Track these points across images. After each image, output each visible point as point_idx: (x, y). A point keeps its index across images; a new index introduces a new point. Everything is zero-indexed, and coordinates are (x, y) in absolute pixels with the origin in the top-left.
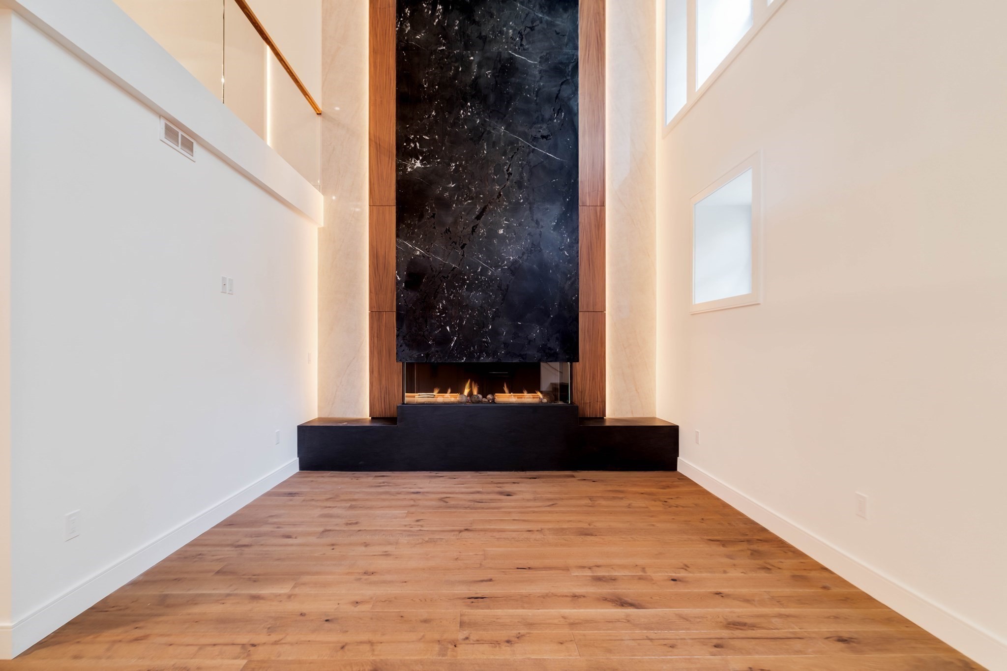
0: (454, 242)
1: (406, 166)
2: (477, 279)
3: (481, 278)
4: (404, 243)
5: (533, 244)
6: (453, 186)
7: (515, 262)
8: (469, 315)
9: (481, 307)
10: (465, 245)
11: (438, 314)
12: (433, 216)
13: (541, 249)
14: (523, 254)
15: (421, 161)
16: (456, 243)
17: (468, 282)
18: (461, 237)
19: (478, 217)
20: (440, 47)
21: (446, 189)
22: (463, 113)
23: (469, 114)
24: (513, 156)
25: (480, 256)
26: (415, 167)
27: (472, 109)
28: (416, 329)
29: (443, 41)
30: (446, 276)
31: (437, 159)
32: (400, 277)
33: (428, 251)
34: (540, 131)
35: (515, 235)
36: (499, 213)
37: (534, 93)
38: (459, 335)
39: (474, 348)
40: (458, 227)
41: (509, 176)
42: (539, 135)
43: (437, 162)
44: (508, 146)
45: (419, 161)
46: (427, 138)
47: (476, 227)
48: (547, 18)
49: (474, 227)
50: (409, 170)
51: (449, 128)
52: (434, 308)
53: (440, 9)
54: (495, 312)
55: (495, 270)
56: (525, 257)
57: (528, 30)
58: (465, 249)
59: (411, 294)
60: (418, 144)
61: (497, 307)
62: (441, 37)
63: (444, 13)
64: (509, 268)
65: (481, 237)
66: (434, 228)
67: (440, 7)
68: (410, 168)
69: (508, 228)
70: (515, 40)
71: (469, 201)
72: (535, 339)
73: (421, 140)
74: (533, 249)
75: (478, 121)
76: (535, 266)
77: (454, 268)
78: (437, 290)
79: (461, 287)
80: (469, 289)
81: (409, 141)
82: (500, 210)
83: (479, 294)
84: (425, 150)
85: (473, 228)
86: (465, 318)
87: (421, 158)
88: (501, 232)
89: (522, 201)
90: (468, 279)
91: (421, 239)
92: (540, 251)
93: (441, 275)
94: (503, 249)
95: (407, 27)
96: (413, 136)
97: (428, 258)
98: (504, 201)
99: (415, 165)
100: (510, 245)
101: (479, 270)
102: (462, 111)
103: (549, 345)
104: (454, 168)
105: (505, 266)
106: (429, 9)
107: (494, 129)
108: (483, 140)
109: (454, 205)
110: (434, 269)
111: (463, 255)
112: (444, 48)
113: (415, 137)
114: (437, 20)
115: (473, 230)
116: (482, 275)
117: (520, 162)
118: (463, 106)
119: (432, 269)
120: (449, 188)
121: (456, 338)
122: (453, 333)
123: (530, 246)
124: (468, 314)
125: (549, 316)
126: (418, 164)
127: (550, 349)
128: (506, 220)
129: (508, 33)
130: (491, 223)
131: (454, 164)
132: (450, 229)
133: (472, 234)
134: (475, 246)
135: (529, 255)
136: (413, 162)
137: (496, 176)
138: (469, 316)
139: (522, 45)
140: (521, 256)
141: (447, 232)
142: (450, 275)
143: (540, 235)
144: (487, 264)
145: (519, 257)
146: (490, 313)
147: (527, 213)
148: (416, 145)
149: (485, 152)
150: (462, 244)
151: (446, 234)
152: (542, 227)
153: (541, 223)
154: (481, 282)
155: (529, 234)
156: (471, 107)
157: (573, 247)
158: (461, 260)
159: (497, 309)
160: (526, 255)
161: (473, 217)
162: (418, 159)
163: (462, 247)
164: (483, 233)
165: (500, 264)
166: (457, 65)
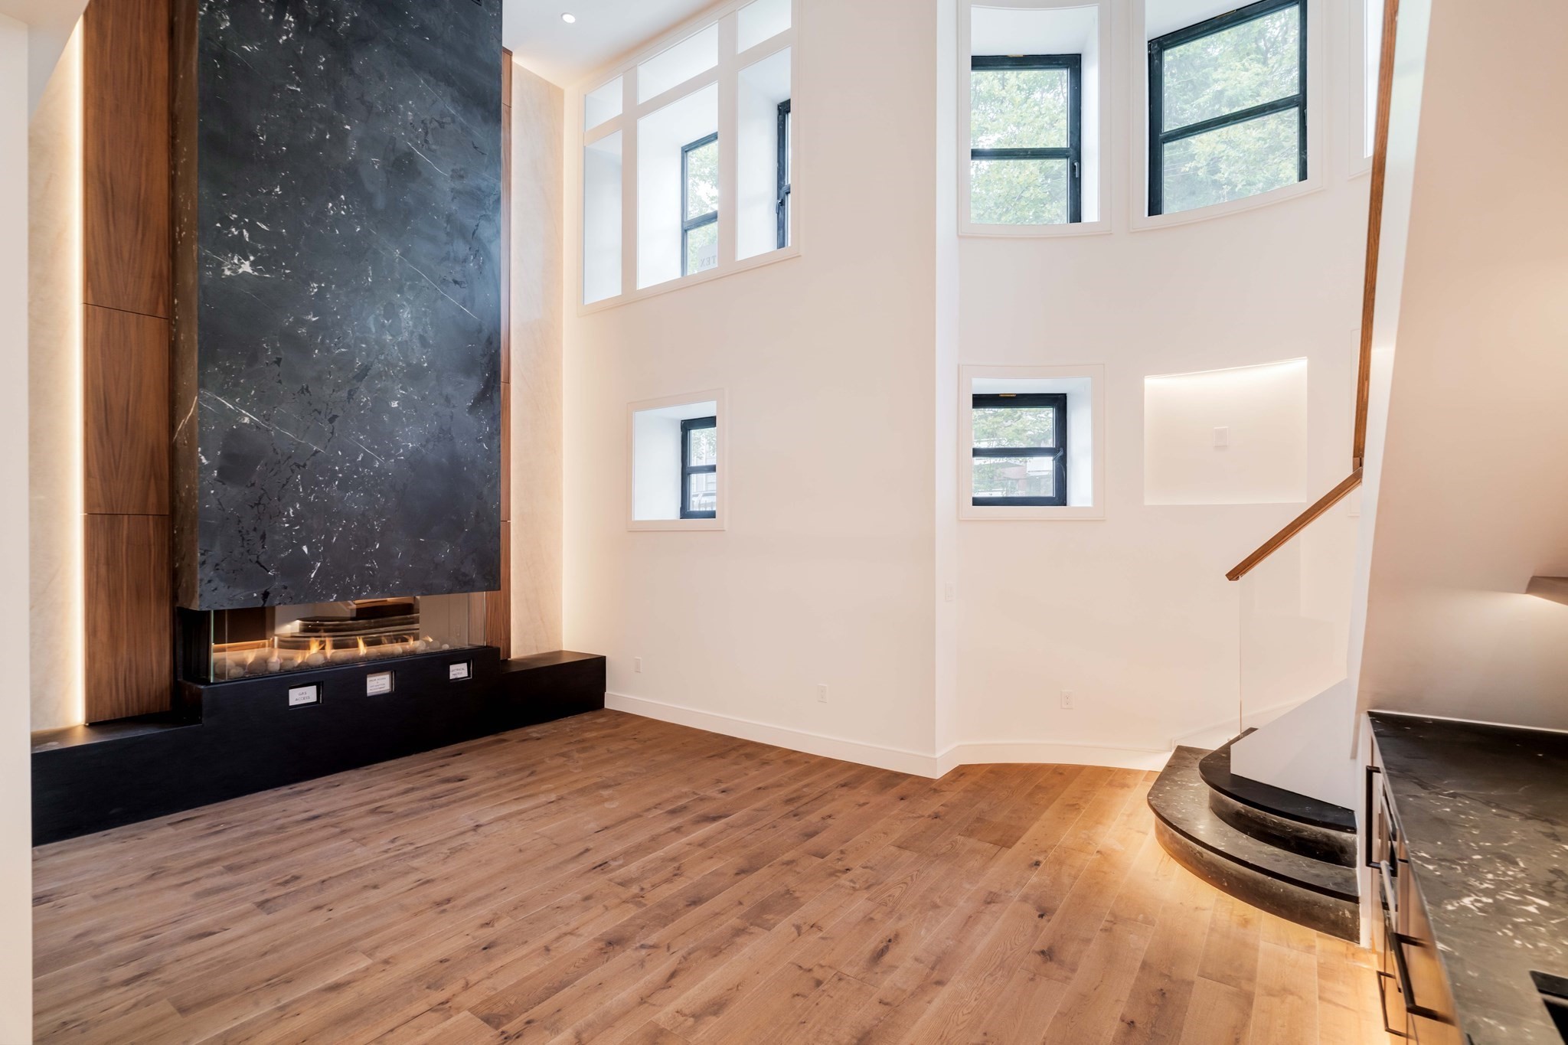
0: (316, 410)
1: (220, 264)
2: (357, 472)
3: (363, 471)
4: (216, 399)
5: (441, 428)
6: (314, 319)
7: (416, 451)
8: (344, 527)
9: (363, 515)
10: (335, 417)
11: (287, 525)
12: (278, 361)
13: (452, 436)
14: (428, 441)
15: (253, 264)
16: (320, 413)
17: (340, 475)
18: (330, 403)
19: (358, 378)
20: (291, 85)
21: (301, 322)
22: (332, 207)
23: (343, 212)
24: (413, 297)
25: (362, 437)
26: (240, 271)
27: (348, 207)
28: (242, 550)
29: (297, 78)
30: (302, 464)
31: (285, 268)
32: (207, 459)
33: (267, 418)
34: (451, 273)
35: (416, 412)
36: (392, 376)
37: (443, 218)
38: (324, 560)
39: (351, 578)
40: (324, 388)
42: (449, 278)
43: (285, 273)
44: (406, 280)
45: (247, 263)
46: (264, 227)
47: (356, 392)
48: (462, 119)
50: (228, 273)
51: (308, 224)
52: (280, 514)
53: (290, 22)
54: (385, 522)
55: (385, 460)
56: (430, 446)
57: (436, 124)
58: (336, 423)
59: (232, 491)
60: (245, 233)
61: (389, 516)
62: (293, 69)
63: (297, 33)
64: (406, 459)
65: (363, 408)
66: (280, 382)
67: (291, 19)
68: (229, 269)
69: (405, 401)
70: (416, 130)
71: (343, 350)
72: (444, 561)
73: (252, 228)
74: (441, 435)
75: (358, 229)
76: (443, 460)
77: (317, 452)
78: (284, 485)
79: (329, 483)
80: (344, 486)
81: (227, 223)
82: (393, 372)
83: (360, 496)
84: (260, 246)
85: (350, 391)
86: (335, 532)
87: (252, 258)
88: (395, 404)
89: (426, 365)
90: (341, 471)
91: (254, 396)
92: (452, 439)
93: (292, 462)
94: (398, 431)
95: (224, 20)
96: (235, 216)
97: (268, 430)
98: (400, 360)
99: (240, 267)
100: (408, 426)
101: (360, 459)
102: (330, 205)
103: (463, 570)
104: (316, 290)
105: (400, 455)
106: (268, 13)
107: (384, 249)
108: (367, 260)
109: (316, 351)
110: (279, 451)
111: (332, 433)
112: (299, 90)
113: (240, 219)
114: (285, 38)
115: (350, 396)
116: (364, 467)
117: (424, 309)
118: (333, 198)
119: (275, 450)
120: (307, 321)
121: (319, 564)
122: (314, 556)
123: (437, 431)
124: (341, 526)
125: (463, 530)
126: (246, 267)
127: (464, 575)
128: (402, 388)
129: (404, 114)
130: (379, 389)
131: (315, 285)
132: (310, 389)
133: (349, 402)
134: (352, 420)
135: (436, 443)
136: (236, 261)
137: (388, 321)
138: (343, 529)
139: (426, 141)
140: (424, 443)
141: (303, 392)
142: (308, 463)
143: (452, 417)
144: (373, 450)
145: (421, 445)
146: (377, 525)
147: (433, 383)
148: (241, 233)
149: (370, 280)
150: (331, 416)
151: (303, 395)
152: (454, 407)
153: (453, 402)
154: (363, 477)
155: (436, 414)
156: (346, 203)
157: (494, 439)
158: (329, 440)
159: (388, 519)
160: (432, 443)
161: (350, 376)
162: (247, 259)
163: (332, 420)
164: (366, 403)
165: (393, 452)
166: (321, 126)
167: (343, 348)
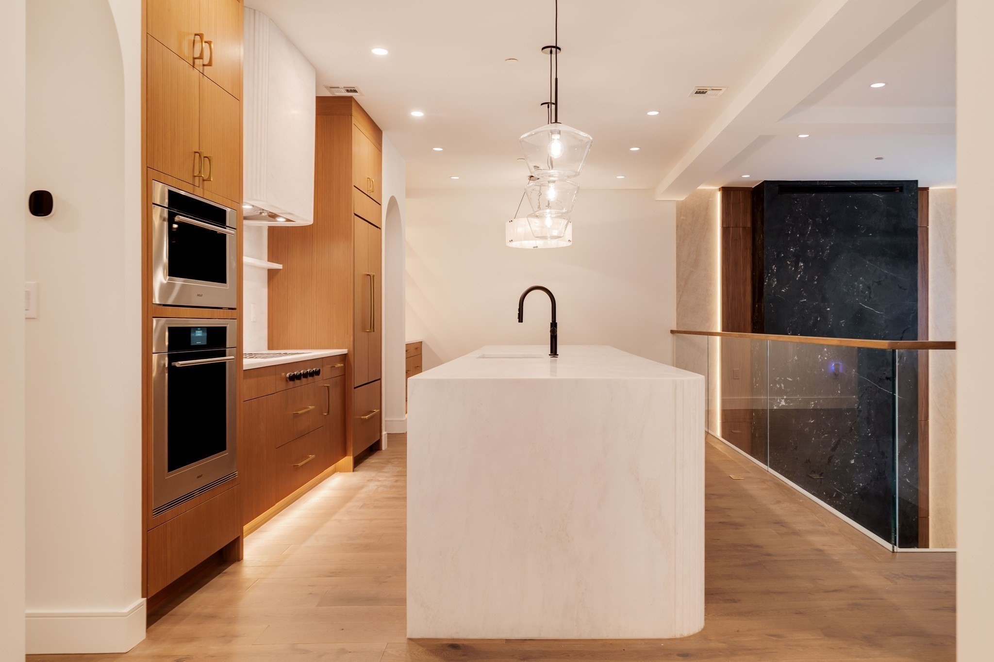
3: (836, 502)
6: (812, 422)
7: (864, 488)
12: (796, 447)
14: (871, 481)
15: (786, 400)
18: (819, 466)
19: (834, 449)
20: (802, 299)
21: (806, 425)
22: (820, 358)
23: (826, 358)
24: (862, 395)
25: (835, 483)
26: (780, 405)
27: (828, 355)
29: (805, 294)
31: (799, 398)
34: (885, 374)
35: (864, 464)
36: (851, 445)
40: (817, 458)
41: (859, 413)
42: (884, 377)
43: (799, 401)
44: (859, 386)
45: (783, 400)
46: (790, 379)
47: (832, 458)
48: (891, 274)
49: (830, 457)
51: (809, 370)
53: (801, 266)
55: (848, 496)
56: (873, 484)
57: (876, 284)
58: (822, 477)
60: (782, 385)
62: (802, 291)
63: (804, 270)
64: (859, 493)
65: (835, 466)
66: (797, 459)
67: (802, 264)
68: (776, 406)
69: (858, 458)
70: (865, 293)
73: (785, 382)
74: (879, 477)
75: (833, 365)
76: (881, 492)
81: (775, 383)
82: (852, 443)
84: (788, 390)
87: (785, 397)
88: (853, 462)
89: (870, 435)
91: (786, 468)
92: (886, 478)
94: (854, 477)
95: (774, 282)
96: (778, 378)
98: (855, 435)
99: (780, 403)
100: (860, 473)
101: (834, 496)
102: (819, 356)
104: (813, 406)
105: (855, 492)
106: (792, 266)
107: (846, 371)
108: (837, 381)
109: (813, 439)
111: (821, 483)
112: (806, 300)
113: (780, 378)
114: (799, 276)
115: (829, 461)
117: (868, 401)
118: (821, 352)
120: (808, 423)
123: (877, 474)
129: (859, 287)
130: (844, 454)
131: (813, 403)
132: (810, 460)
133: (828, 464)
134: (830, 474)
135: (876, 482)
136: (778, 401)
137: (849, 413)
139: (870, 297)
140: (869, 482)
141: (807, 462)
144: (841, 490)
145: (867, 484)
147: (875, 445)
148: (781, 386)
149: (839, 392)
150: (820, 473)
155: (876, 464)
156: (827, 352)
157: (913, 474)
158: (819, 487)
160: (874, 482)
161: (829, 449)
163: (820, 476)
164: (837, 463)
165: (852, 490)
166: (816, 315)
167: (826, 434)
